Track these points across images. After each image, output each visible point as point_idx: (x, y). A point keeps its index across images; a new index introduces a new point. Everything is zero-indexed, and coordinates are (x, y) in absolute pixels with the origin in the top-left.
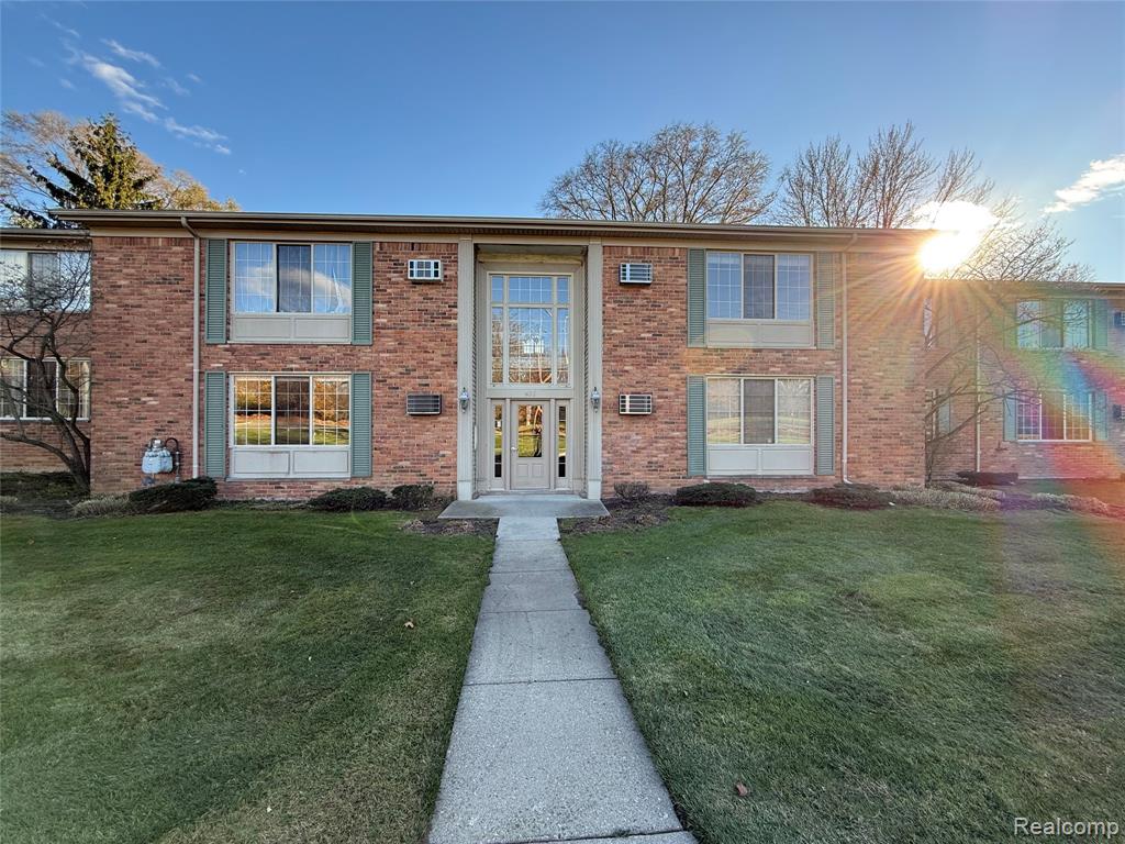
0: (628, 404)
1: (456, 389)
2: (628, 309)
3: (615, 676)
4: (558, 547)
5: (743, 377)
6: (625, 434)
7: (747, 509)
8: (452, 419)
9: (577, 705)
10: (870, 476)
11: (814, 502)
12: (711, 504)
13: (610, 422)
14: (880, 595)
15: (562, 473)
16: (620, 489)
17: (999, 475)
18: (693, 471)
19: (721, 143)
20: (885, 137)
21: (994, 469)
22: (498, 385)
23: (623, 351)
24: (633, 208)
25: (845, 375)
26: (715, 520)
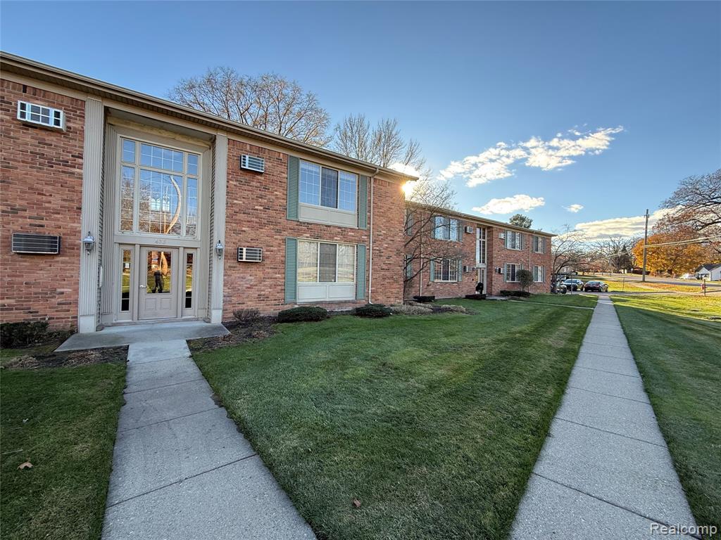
0: (244, 254)
1: (80, 232)
2: (246, 187)
3: (255, 453)
4: (191, 362)
5: (320, 241)
6: (242, 275)
7: (322, 322)
8: (73, 259)
9: (229, 486)
10: (381, 299)
11: (356, 315)
12: (301, 321)
13: (230, 267)
14: (397, 363)
15: (188, 304)
16: (238, 315)
17: (429, 297)
18: (288, 300)
19: (303, 97)
20: (385, 123)
21: (427, 294)
22: (127, 233)
23: (241, 216)
24: (244, 121)
25: (371, 244)
26: (304, 330)
